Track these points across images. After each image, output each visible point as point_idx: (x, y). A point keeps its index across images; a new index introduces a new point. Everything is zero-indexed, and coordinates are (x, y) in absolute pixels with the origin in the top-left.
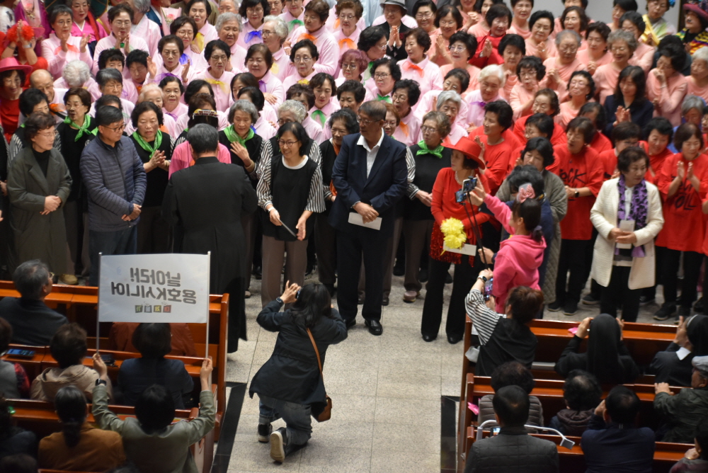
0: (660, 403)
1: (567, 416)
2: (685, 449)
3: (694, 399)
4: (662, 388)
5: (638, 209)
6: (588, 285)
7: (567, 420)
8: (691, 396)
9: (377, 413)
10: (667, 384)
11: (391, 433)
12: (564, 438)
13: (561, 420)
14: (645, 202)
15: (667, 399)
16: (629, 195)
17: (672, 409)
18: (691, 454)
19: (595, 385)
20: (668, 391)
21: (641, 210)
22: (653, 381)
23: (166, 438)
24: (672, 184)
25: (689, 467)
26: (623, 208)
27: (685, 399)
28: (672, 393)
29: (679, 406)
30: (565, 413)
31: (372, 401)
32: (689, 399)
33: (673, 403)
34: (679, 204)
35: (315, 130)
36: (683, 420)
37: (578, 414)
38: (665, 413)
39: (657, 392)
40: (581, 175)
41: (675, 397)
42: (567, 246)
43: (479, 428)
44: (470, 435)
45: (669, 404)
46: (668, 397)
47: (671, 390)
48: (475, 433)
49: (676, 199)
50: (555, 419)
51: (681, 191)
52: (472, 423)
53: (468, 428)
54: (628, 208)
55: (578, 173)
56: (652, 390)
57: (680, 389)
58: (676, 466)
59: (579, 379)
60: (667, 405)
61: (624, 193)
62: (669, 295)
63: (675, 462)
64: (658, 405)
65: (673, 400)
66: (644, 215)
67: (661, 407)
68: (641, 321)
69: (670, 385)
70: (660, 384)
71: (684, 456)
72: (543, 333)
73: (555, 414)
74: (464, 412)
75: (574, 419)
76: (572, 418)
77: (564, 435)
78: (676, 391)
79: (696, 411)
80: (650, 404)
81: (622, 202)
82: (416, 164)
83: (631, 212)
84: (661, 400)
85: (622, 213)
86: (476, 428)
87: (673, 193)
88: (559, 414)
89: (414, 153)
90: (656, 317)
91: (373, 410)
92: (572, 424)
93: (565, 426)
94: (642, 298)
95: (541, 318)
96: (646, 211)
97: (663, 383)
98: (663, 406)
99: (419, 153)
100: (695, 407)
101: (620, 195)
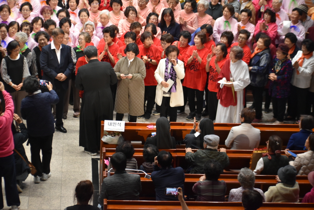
0: (188, 156)
1: (147, 165)
2: (199, 177)
3: (203, 154)
4: (189, 150)
6: (155, 106)
7: (147, 166)
8: (201, 153)
9: (63, 167)
10: (191, 148)
11: (70, 176)
12: (146, 174)
13: (144, 167)
15: (191, 155)
16: (170, 65)
17: (193, 159)
18: (202, 179)
20: (191, 152)
22: (184, 147)
24: (189, 59)
25: (201, 184)
26: (167, 71)
27: (199, 154)
28: (193, 152)
29: (196, 157)
30: (145, 164)
31: (61, 162)
32: (201, 154)
33: (193, 156)
34: (192, 68)
36: (198, 164)
37: (151, 164)
38: (190, 161)
39: (186, 152)
40: (151, 57)
41: (194, 154)
43: (109, 171)
44: (105, 175)
45: (192, 157)
46: (191, 154)
47: (193, 151)
48: (107, 174)
49: (191, 66)
50: (142, 166)
51: (193, 62)
52: (106, 169)
53: (104, 172)
54: (169, 71)
55: (150, 56)
56: (184, 151)
57: (196, 150)
58: (195, 184)
59: (149, 149)
60: (191, 157)
61: (168, 65)
62: (192, 109)
63: (196, 182)
64: (187, 158)
65: (194, 155)
67: (188, 158)
68: (179, 121)
69: (192, 148)
70: (187, 148)
71: (199, 180)
72: (137, 128)
73: (142, 164)
74: (102, 165)
75: (150, 166)
76: (149, 165)
77: (146, 173)
78: (195, 151)
79: (204, 160)
80: (184, 157)
81: (167, 68)
82: (76, 55)
84: (188, 155)
86: (107, 172)
87: (190, 62)
88: (143, 164)
89: (75, 51)
90: (187, 119)
91: (61, 166)
92: (149, 168)
93: (146, 169)
94: (178, 111)
97: (189, 148)
98: (189, 158)
99: (77, 51)
100: (203, 158)
101: (166, 65)
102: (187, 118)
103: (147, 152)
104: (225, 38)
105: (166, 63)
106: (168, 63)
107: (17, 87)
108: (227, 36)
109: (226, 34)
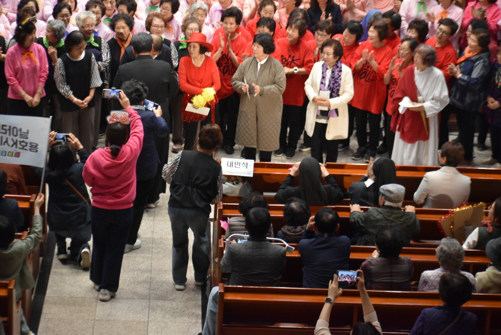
0: (354, 218)
1: (288, 230)
2: (371, 251)
3: (378, 215)
4: (355, 208)
5: (333, 84)
6: (302, 137)
7: (288, 233)
8: (375, 213)
9: (155, 231)
10: (358, 205)
11: (165, 245)
12: (287, 245)
13: (284, 233)
14: (339, 78)
15: (359, 216)
16: (329, 73)
17: (363, 222)
18: (376, 254)
19: (304, 209)
20: (359, 210)
21: (336, 85)
22: (348, 203)
23: (8, 253)
24: (359, 62)
25: (373, 263)
26: (323, 82)
27: (371, 215)
28: (362, 211)
29: (367, 220)
30: (285, 229)
31: (151, 223)
32: (375, 215)
33: (363, 218)
34: (362, 76)
35: (105, 32)
36: (370, 230)
37: (295, 228)
38: (358, 225)
39: (351, 211)
40: (297, 60)
41: (364, 214)
42: (287, 110)
43: (227, 240)
44: (221, 245)
45: (360, 219)
46: (359, 214)
47: (362, 209)
48: (225, 244)
49: (361, 72)
50: (280, 232)
51: (365, 68)
52: (222, 236)
53: (219, 240)
54: (327, 82)
55: (295, 59)
56: (349, 210)
57: (368, 209)
58: (364, 263)
59: (294, 205)
60: (359, 220)
61: (326, 71)
62: (361, 142)
63: (364, 260)
64: (353, 220)
65: (363, 216)
66: (338, 88)
67: (355, 221)
68: (340, 161)
69: (361, 205)
70: (353, 205)
71: (371, 256)
72: (271, 172)
73: (280, 229)
74: (216, 229)
75: (293, 232)
76: (292, 231)
77: (287, 242)
78: (365, 210)
79: (379, 224)
80: (347, 219)
81: (323, 78)
82: (179, 54)
83: (329, 86)
84: (354, 216)
85: (323, 85)
86: (225, 240)
87: (359, 67)
88: (282, 228)
89: (177, 48)
90: (353, 158)
91: (152, 229)
92: (291, 235)
93: (287, 237)
94: (340, 145)
95: (270, 161)
96: (339, 85)
97: (356, 205)
98: (356, 220)
99: (181, 47)
100: (378, 220)
101: (323, 73)
102: (353, 156)
103: (292, 210)
104: (414, 30)
105: (323, 69)
106: (327, 69)
107: (83, 104)
108: (417, 26)
109: (415, 25)
